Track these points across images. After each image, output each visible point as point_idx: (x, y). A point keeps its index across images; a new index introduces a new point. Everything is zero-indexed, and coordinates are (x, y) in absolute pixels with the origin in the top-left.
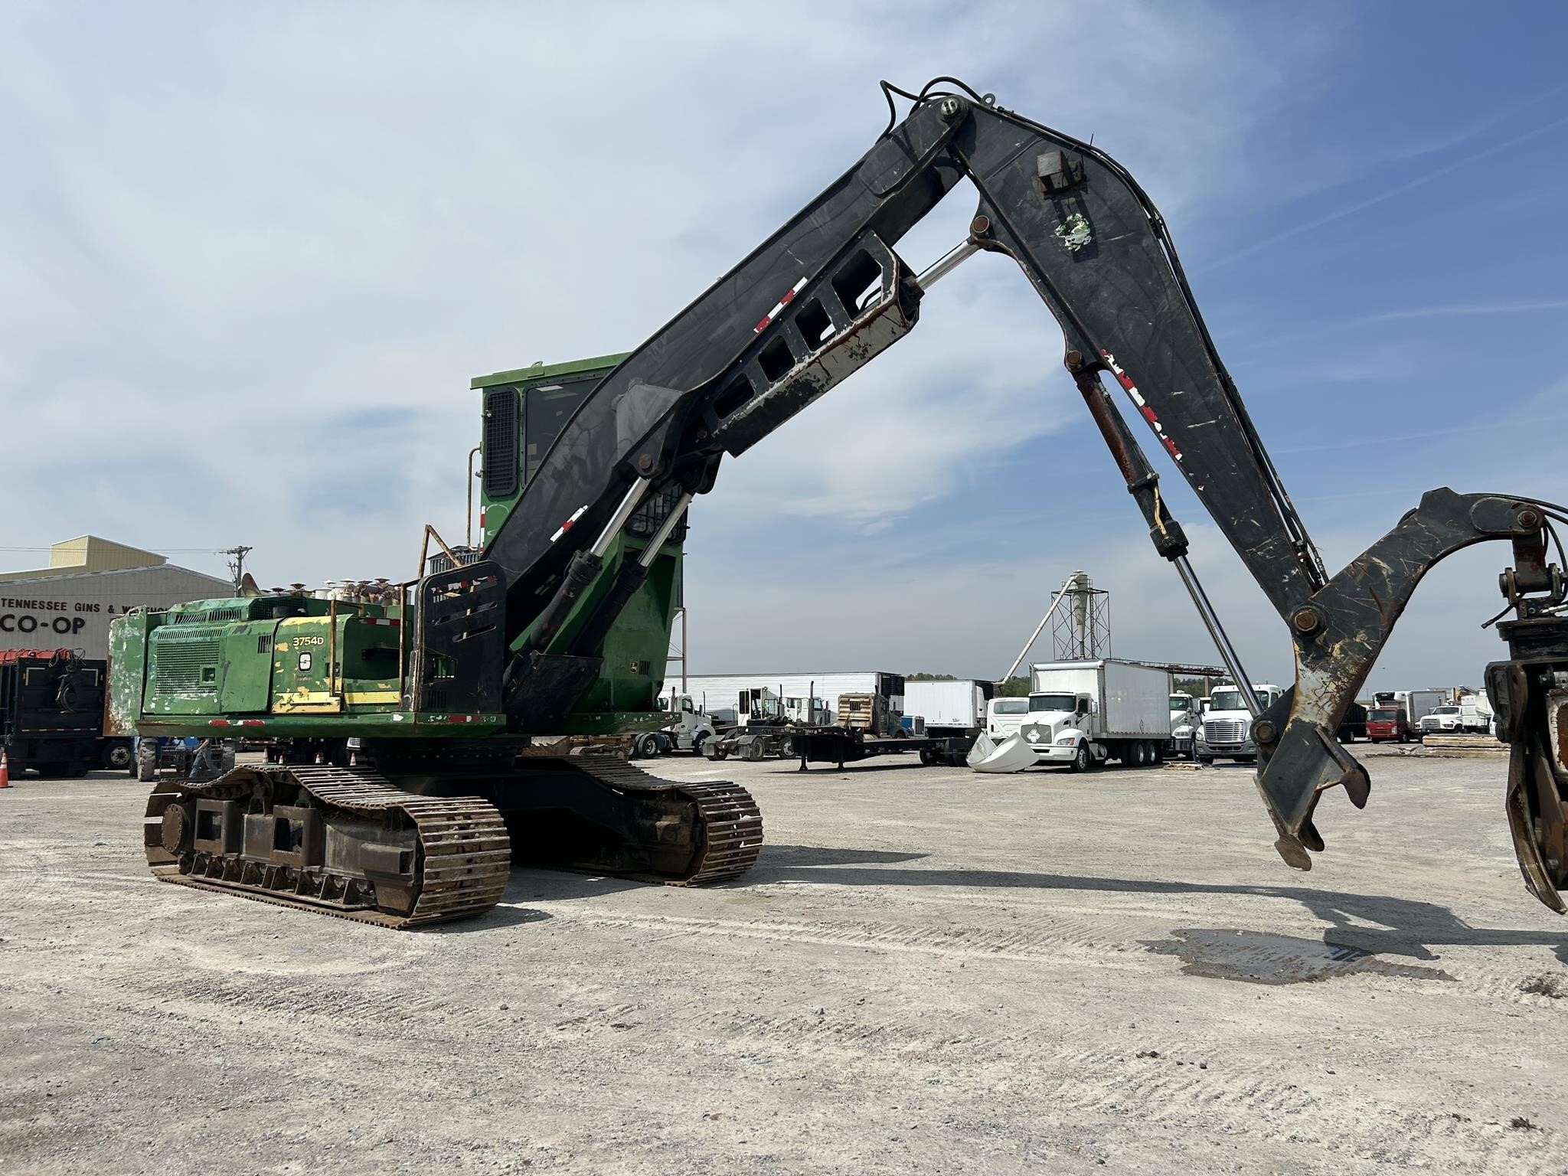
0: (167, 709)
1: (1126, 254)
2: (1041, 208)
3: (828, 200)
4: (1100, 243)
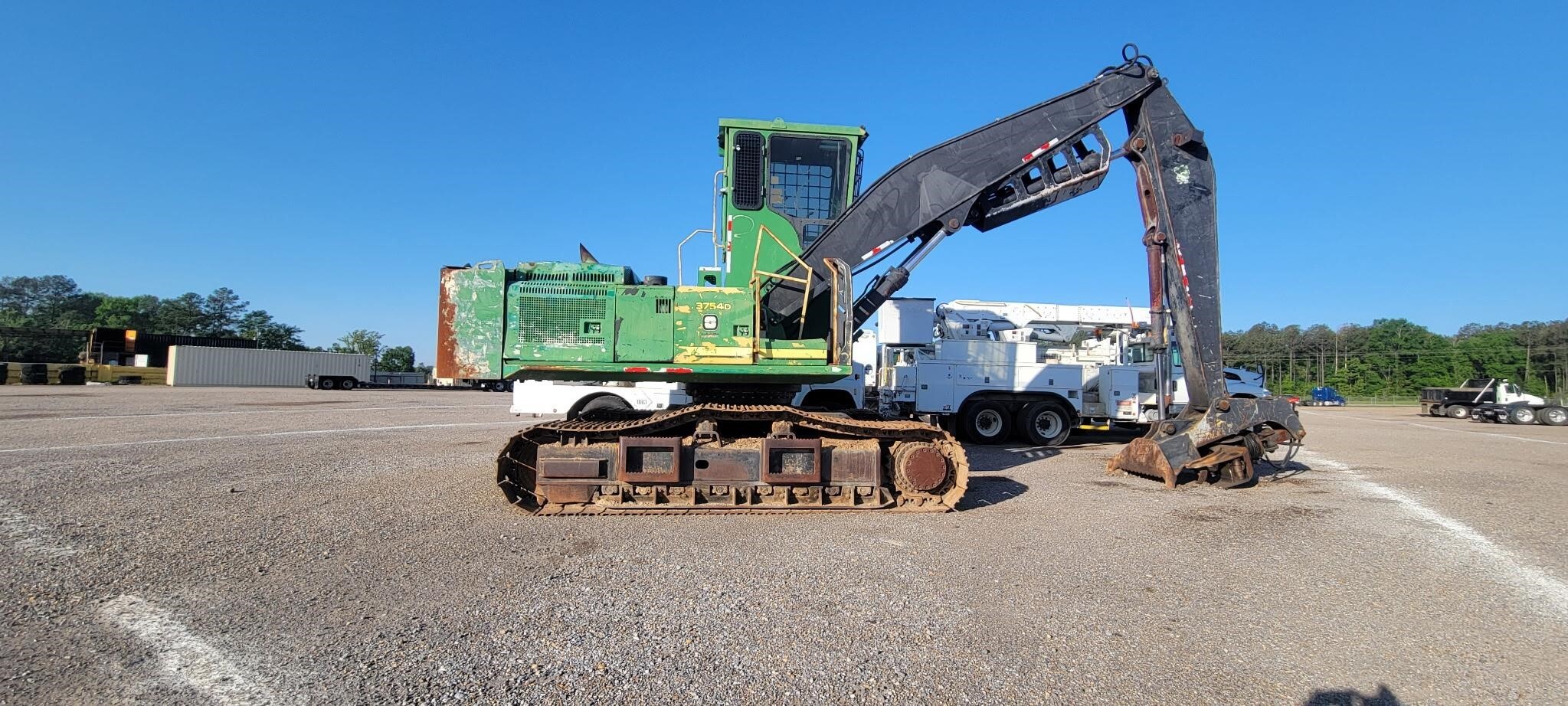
0: (538, 356)
1: (1200, 198)
2: (1171, 152)
3: (1075, 97)
4: (1191, 186)
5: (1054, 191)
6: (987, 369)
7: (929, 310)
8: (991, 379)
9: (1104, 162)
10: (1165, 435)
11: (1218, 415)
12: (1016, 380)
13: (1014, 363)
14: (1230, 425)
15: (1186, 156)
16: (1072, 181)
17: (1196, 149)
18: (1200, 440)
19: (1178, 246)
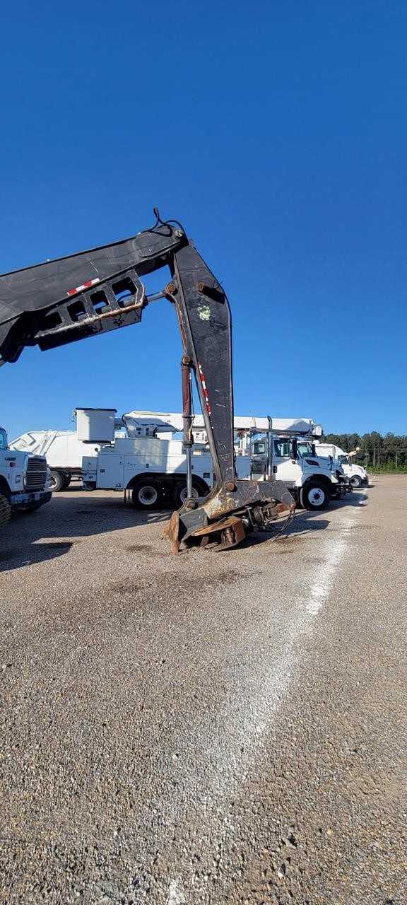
1: (218, 331)
2: (196, 296)
3: (114, 247)
4: (211, 322)
5: (96, 320)
6: (147, 458)
7: (111, 418)
8: (150, 465)
9: (138, 300)
10: (190, 509)
11: (228, 494)
12: (168, 466)
13: (167, 454)
14: (237, 502)
15: (207, 299)
16: (111, 313)
17: (215, 295)
18: (213, 513)
19: (200, 367)
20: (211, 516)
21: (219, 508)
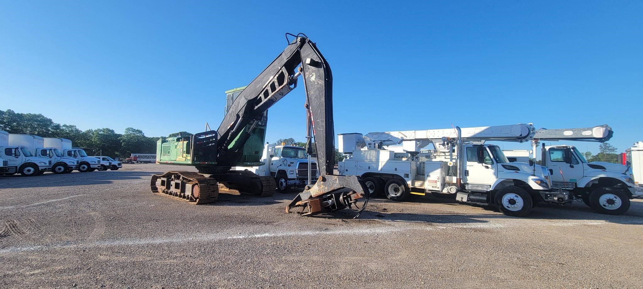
0: (164, 159)
3: (278, 59)
5: (272, 96)
15: (314, 69)
18: (314, 194)
19: (310, 108)
20: (314, 196)
21: (317, 191)
